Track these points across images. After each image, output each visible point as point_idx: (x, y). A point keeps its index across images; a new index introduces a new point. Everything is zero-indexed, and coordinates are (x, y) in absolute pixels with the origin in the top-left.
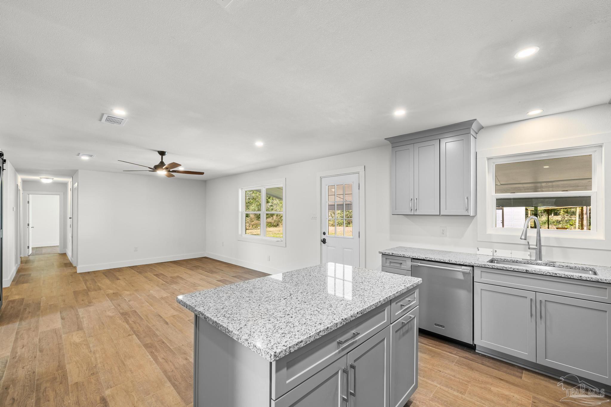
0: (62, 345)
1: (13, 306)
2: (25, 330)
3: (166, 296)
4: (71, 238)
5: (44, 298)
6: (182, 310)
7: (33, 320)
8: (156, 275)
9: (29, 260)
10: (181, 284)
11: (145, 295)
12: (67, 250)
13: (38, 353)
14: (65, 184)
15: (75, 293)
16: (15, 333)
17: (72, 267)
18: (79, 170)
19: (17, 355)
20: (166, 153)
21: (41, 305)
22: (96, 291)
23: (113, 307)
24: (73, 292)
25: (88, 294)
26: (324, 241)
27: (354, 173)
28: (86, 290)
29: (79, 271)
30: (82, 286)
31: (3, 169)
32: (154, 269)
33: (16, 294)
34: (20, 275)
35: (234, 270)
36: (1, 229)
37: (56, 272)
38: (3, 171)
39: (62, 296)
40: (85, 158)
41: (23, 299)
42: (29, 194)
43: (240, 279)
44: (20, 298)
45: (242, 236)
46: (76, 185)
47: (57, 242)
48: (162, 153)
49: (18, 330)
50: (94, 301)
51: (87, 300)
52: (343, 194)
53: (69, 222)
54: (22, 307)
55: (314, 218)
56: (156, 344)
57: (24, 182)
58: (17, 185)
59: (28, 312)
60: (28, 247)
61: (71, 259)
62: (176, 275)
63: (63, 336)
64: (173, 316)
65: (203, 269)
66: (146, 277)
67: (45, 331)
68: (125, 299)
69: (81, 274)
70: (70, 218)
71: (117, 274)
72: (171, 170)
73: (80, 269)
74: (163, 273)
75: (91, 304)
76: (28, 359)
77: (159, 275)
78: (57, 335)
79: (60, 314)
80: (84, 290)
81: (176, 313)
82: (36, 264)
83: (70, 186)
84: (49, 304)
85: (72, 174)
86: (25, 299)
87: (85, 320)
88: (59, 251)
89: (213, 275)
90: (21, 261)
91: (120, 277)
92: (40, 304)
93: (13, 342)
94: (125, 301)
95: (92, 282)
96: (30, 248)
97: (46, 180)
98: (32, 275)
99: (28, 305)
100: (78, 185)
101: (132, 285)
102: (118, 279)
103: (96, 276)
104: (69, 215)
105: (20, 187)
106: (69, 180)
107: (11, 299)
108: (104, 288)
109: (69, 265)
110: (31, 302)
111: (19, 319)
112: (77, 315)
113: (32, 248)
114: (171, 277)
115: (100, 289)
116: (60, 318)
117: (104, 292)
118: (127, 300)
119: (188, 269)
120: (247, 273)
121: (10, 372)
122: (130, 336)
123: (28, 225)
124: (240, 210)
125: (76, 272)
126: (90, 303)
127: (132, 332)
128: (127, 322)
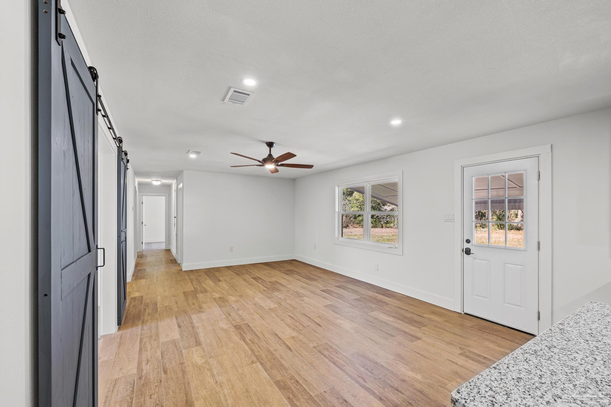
0: (185, 366)
1: (135, 304)
2: (147, 337)
3: (273, 307)
4: (176, 236)
5: (159, 297)
6: (300, 330)
7: (153, 325)
8: (254, 278)
9: (143, 255)
10: (283, 292)
11: (251, 303)
12: (171, 246)
13: (163, 375)
14: (169, 186)
15: (184, 293)
16: (139, 341)
17: (177, 264)
18: (184, 171)
19: (143, 374)
20: (275, 144)
21: (158, 306)
22: (203, 293)
23: (224, 317)
24: (183, 292)
25: (197, 297)
26: (468, 252)
27: (531, 157)
28: (194, 292)
29: (184, 269)
30: (189, 287)
31: (127, 169)
32: (249, 270)
33: (136, 291)
34: (138, 270)
35: (333, 278)
36: (126, 228)
37: (165, 268)
38: (127, 170)
39: (174, 296)
40: (193, 156)
41: (142, 297)
42: (143, 196)
43: (346, 291)
44: (140, 295)
45: (339, 239)
46: (181, 185)
47: (163, 239)
48: (270, 145)
49: (141, 337)
50: (204, 305)
51: (197, 304)
52: (488, 189)
53: (173, 221)
54: (142, 307)
55: (449, 221)
56: (289, 383)
57: (140, 184)
58: (135, 186)
59: (148, 314)
60: (142, 243)
61: (176, 256)
62: (273, 279)
63: (184, 351)
64: (293, 338)
65: (298, 273)
66: (245, 280)
67: (165, 342)
68: (233, 307)
69: (186, 271)
70: (175, 217)
71: (217, 274)
72: (279, 164)
73: (185, 267)
74: (260, 277)
75: (203, 310)
76: (154, 383)
77: (257, 279)
78: (177, 349)
79: (176, 319)
80: (192, 291)
81: (294, 334)
82: (149, 259)
83: (174, 188)
84: (165, 305)
85: (177, 175)
86: (144, 297)
87: (200, 330)
88: (163, 247)
89: (312, 282)
90: (138, 256)
91: (221, 278)
92: (157, 304)
93: (138, 352)
94: (234, 309)
95: (197, 282)
96: (144, 243)
97: (156, 183)
98: (147, 271)
99: (147, 305)
100: (183, 186)
101: (235, 289)
102: (220, 281)
103: (199, 276)
104: (174, 214)
105: (137, 189)
106: (174, 182)
107: (132, 297)
108: (210, 290)
109: (174, 261)
110: (149, 301)
111: (141, 322)
112: (192, 323)
113: (145, 243)
114: (269, 282)
115: (206, 291)
116: (177, 326)
117: (211, 296)
118: (236, 308)
119: (283, 274)
120: (351, 283)
121: (138, 402)
122: (255, 364)
123: (142, 223)
124: (337, 210)
125: (181, 270)
126: (201, 308)
127: (254, 359)
128: (245, 341)
